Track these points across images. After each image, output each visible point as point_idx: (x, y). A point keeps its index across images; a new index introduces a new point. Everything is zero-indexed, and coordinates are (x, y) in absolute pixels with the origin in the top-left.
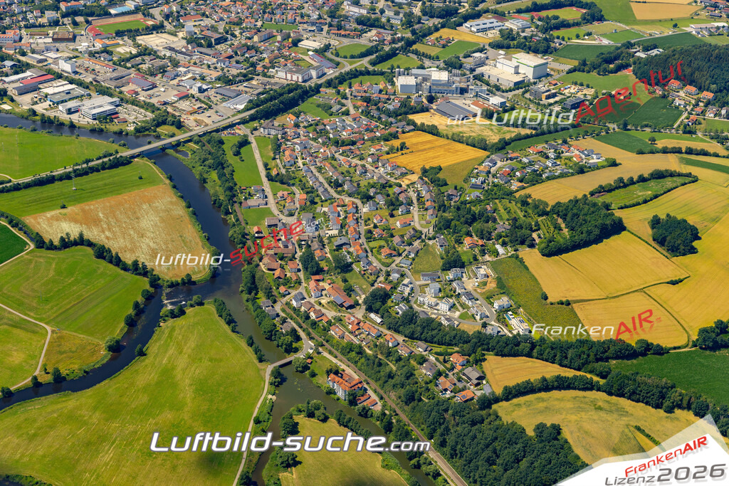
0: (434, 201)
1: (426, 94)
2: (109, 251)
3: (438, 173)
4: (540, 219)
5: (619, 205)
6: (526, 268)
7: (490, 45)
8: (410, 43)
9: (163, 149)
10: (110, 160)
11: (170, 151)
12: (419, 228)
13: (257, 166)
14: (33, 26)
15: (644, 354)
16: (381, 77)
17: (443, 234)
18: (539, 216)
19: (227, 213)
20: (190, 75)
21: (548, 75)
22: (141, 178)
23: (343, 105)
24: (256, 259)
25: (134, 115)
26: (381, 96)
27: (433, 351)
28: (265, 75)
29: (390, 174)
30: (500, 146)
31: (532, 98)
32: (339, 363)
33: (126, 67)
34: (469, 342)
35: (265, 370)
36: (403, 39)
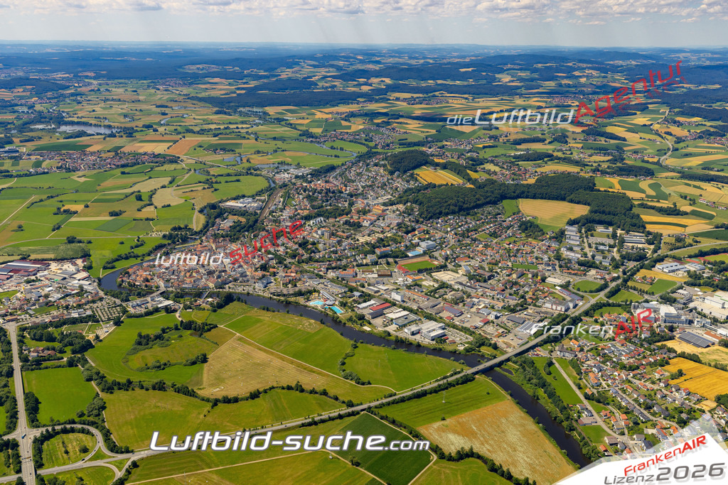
7: (685, 283)
8: (626, 281)
9: (493, 368)
11: (498, 369)
14: (361, 265)
16: (620, 309)
20: (483, 305)
22: (488, 394)
25: (458, 337)
28: (535, 305)
33: (435, 297)
36: (618, 278)
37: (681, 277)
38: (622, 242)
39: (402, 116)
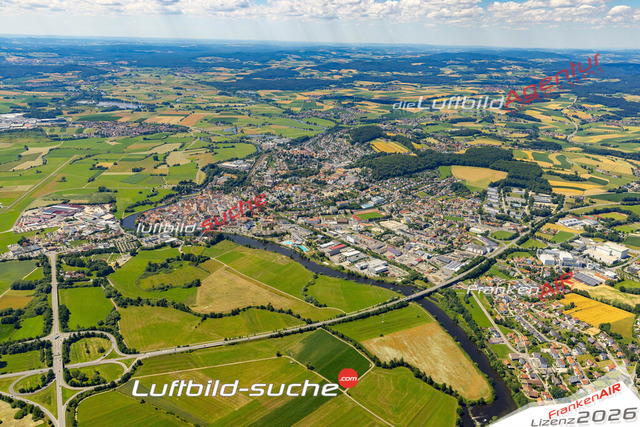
1: (562, 266)
7: (581, 235)
8: (533, 232)
9: (422, 297)
10: (397, 303)
11: (427, 298)
13: (484, 312)
14: (325, 214)
16: (528, 254)
19: (482, 347)
20: (419, 248)
21: (628, 256)
22: (418, 317)
23: (515, 271)
25: (397, 272)
26: (535, 266)
28: (460, 249)
31: (631, 273)
33: (381, 241)
36: (528, 229)
37: (578, 229)
38: (533, 201)
39: (364, 100)
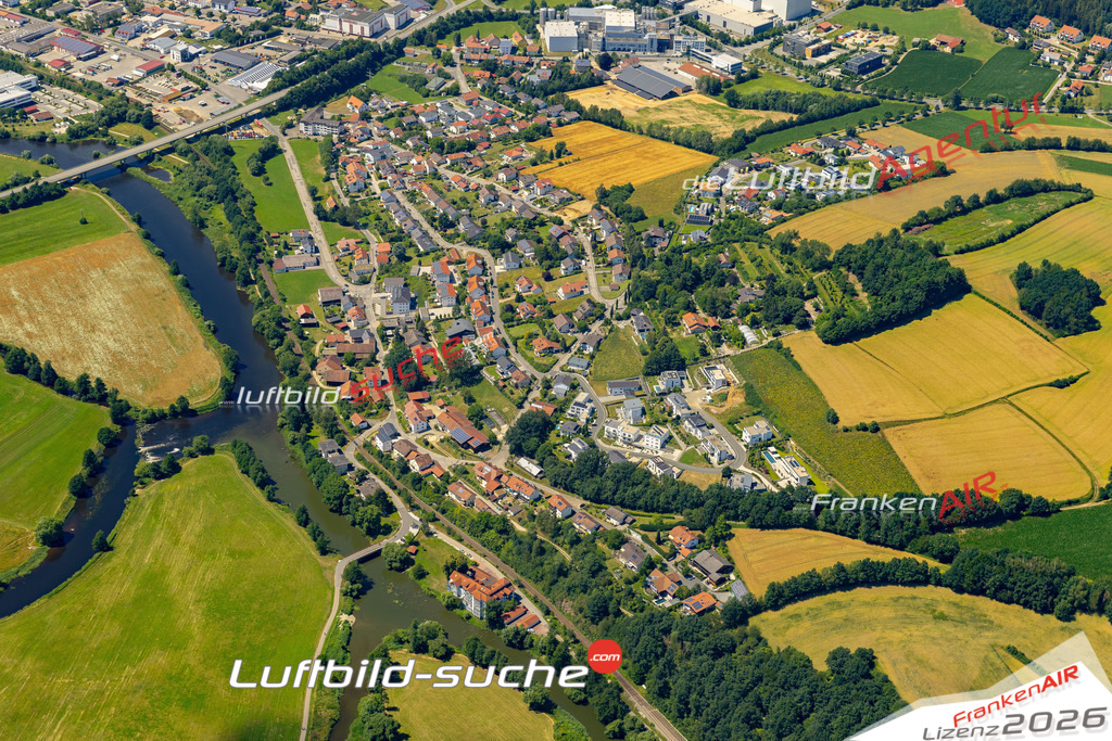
0: (624, 249)
1: (597, 52)
2: (35, 360)
3: (627, 197)
4: (816, 276)
5: (957, 247)
6: (797, 366)
9: (123, 167)
10: (25, 191)
11: (136, 171)
12: (598, 299)
13: (296, 195)
15: (1015, 516)
16: (513, 25)
17: (642, 309)
18: (814, 270)
19: (247, 282)
20: (164, 29)
21: (814, 13)
22: (84, 222)
23: (448, 77)
24: (305, 364)
25: (64, 105)
26: (516, 58)
27: (638, 524)
28: (302, 26)
29: (540, 201)
30: (736, 145)
31: (787, 55)
32: (467, 552)
33: (45, 17)
34: (702, 504)
35: (332, 569)
